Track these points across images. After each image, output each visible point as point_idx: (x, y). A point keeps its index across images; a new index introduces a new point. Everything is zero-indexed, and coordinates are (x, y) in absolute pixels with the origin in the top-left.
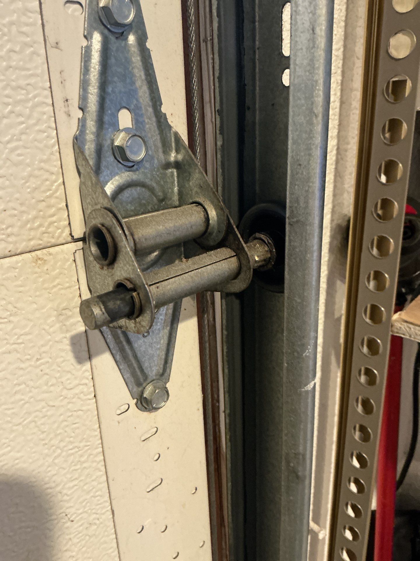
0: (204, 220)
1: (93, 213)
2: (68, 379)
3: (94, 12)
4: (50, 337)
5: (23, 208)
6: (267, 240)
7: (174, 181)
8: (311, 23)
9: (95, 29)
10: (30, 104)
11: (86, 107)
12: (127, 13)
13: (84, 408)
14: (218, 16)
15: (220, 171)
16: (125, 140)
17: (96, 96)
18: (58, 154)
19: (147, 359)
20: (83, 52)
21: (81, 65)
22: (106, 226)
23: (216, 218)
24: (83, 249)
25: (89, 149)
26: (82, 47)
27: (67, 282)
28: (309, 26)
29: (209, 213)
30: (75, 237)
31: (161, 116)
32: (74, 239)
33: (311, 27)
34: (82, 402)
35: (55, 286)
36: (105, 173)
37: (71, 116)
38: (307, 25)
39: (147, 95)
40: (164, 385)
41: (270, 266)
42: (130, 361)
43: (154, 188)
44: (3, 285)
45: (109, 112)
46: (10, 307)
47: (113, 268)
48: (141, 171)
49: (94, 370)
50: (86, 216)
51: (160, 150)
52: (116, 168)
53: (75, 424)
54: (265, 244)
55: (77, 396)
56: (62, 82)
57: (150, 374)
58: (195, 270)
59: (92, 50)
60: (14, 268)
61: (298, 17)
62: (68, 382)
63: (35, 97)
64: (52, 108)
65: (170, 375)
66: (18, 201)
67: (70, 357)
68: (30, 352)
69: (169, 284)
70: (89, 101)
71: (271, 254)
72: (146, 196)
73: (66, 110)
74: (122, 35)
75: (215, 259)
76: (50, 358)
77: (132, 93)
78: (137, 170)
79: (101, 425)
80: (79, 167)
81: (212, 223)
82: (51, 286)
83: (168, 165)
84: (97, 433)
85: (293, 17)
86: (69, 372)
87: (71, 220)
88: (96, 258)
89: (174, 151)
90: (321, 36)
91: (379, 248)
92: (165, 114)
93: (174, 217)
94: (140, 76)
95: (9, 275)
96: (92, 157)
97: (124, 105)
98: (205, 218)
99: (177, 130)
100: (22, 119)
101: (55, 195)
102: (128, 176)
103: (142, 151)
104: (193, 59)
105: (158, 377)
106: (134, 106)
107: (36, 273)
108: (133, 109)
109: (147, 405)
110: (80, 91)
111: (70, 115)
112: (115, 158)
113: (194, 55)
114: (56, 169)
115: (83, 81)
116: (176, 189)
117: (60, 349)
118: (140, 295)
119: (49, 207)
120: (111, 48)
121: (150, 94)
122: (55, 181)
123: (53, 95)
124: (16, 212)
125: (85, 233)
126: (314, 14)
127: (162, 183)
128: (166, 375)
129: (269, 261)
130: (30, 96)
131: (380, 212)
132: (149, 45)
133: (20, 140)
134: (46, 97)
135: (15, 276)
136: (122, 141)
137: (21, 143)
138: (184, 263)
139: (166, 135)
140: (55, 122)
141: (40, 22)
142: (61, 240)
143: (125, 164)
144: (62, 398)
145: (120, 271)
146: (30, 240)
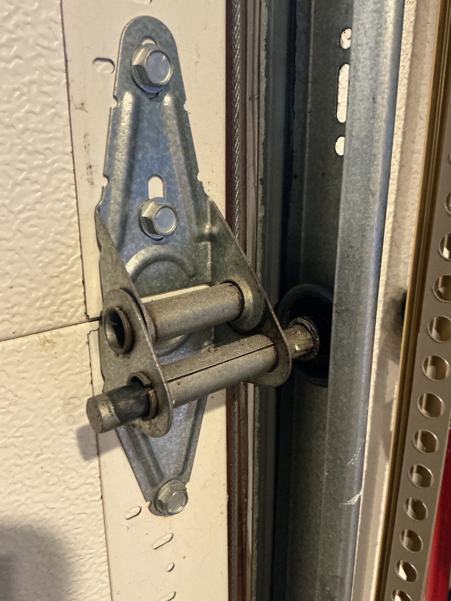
0: (238, 303)
1: (112, 293)
2: (72, 478)
3: (126, 71)
4: (53, 430)
5: (33, 285)
6: (311, 327)
7: (208, 254)
8: (371, 90)
9: (127, 89)
10: (47, 171)
11: (112, 174)
12: (163, 73)
13: (88, 511)
14: (267, 76)
15: (260, 244)
16: (154, 212)
17: (123, 163)
18: (77, 225)
19: (164, 455)
20: (112, 114)
21: (109, 129)
22: (124, 309)
23: (252, 301)
24: (98, 330)
25: (112, 220)
26: (111, 108)
27: (78, 367)
28: (370, 94)
29: (245, 295)
30: (91, 317)
31: (197, 185)
32: (88, 319)
33: (372, 94)
34: (86, 504)
35: (63, 372)
36: (129, 247)
37: (94, 184)
38: (367, 92)
39: (182, 162)
40: (183, 486)
41: (312, 357)
42: (144, 458)
43: (184, 262)
44: (3, 371)
45: (138, 179)
46: (10, 395)
47: (129, 358)
48: (170, 244)
49: (102, 468)
50: (105, 295)
51: (194, 222)
52: (142, 241)
53: (77, 528)
54: (307, 331)
55: (81, 497)
56: (85, 147)
57: (167, 472)
58: (224, 362)
59: (122, 112)
60: (17, 351)
61: (356, 83)
62: (72, 480)
63: (54, 162)
64: (73, 175)
65: (190, 474)
66: (27, 277)
67: (75, 452)
68: (29, 447)
69: (193, 379)
70: (116, 168)
71: (314, 343)
72: (174, 272)
73: (89, 177)
74: (156, 97)
75: (248, 349)
76: (53, 453)
77: (164, 161)
78: (166, 243)
79: (107, 530)
80: (100, 241)
81: (247, 306)
82: (59, 371)
83: (201, 238)
84: (103, 539)
85: (351, 83)
86: (73, 469)
87: (86, 297)
88: (111, 344)
89: (209, 223)
90: (383, 106)
91: (438, 329)
92: (201, 183)
93: (204, 299)
94: (176, 141)
95: (11, 359)
96: (115, 229)
97: (156, 173)
98: (240, 301)
99: (214, 200)
100: (38, 187)
101: (70, 271)
102: (156, 250)
103: (172, 224)
104: (236, 121)
105: (176, 476)
106: (167, 173)
107: (43, 357)
108: (165, 178)
109: (162, 508)
110: (106, 157)
111: (92, 183)
112: (142, 230)
113: (237, 117)
114: (74, 242)
115: (110, 146)
116: (209, 263)
117: (65, 444)
118: (158, 394)
119: (63, 283)
120: (144, 110)
121: (186, 161)
122: (72, 255)
123: (75, 161)
124: (24, 289)
125: (101, 313)
126: (375, 81)
127: (194, 257)
128: (186, 473)
129: (312, 351)
130: (49, 161)
131: (441, 289)
132: (186, 107)
133: (34, 210)
134: (67, 163)
135: (18, 361)
136: (151, 212)
137: (34, 213)
138: (211, 354)
139: (202, 206)
140: (76, 191)
141: (65, 81)
142: (74, 320)
143: (152, 237)
144: (64, 498)
145: (137, 363)
146: (38, 320)
